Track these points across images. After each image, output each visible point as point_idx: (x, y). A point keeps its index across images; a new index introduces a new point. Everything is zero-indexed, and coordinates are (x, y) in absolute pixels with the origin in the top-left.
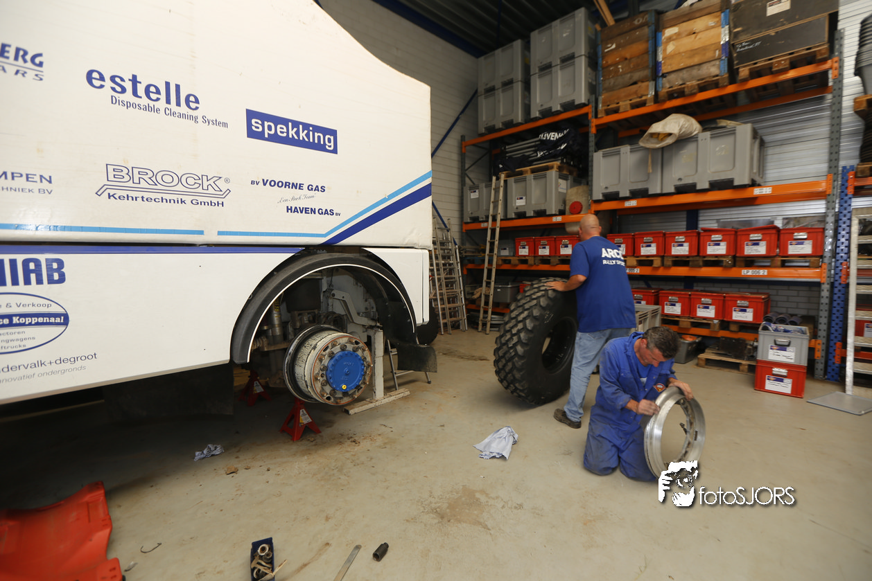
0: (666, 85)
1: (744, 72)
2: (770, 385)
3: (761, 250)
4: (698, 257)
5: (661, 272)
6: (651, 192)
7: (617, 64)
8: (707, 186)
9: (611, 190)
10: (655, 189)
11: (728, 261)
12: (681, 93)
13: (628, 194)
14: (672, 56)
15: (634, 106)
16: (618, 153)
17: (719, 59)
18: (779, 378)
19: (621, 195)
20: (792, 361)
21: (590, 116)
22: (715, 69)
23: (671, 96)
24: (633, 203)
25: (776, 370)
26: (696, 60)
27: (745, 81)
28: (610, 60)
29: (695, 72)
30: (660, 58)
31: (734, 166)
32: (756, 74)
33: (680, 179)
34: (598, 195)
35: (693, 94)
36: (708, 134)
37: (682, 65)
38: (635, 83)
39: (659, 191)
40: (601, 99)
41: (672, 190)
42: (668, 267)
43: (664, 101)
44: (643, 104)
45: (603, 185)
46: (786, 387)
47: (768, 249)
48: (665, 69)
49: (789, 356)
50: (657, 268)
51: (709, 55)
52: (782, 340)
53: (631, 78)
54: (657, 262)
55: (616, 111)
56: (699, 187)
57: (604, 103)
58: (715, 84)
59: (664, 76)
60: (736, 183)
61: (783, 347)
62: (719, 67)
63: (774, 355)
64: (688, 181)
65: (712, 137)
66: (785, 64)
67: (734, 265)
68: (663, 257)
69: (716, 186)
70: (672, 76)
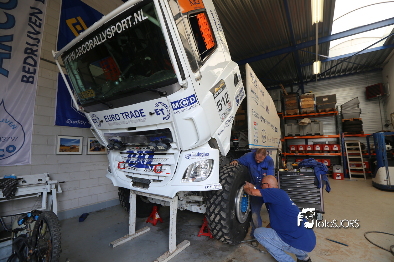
0: (302, 111)
1: (320, 111)
2: (337, 178)
3: (328, 149)
4: (313, 151)
5: (305, 154)
6: (301, 135)
7: (289, 104)
8: (314, 134)
9: (290, 134)
10: (302, 134)
11: (321, 151)
12: (306, 113)
13: (295, 135)
14: (303, 105)
15: (294, 114)
16: (291, 125)
17: (314, 107)
18: (338, 176)
19: (293, 135)
20: (340, 172)
21: (283, 115)
22: (313, 109)
23: (304, 113)
24: (296, 137)
25: (338, 174)
26: (309, 107)
27: (320, 113)
28: (287, 103)
29: (309, 109)
30: (301, 105)
31: (320, 130)
32: (322, 111)
33: (308, 133)
34: (286, 135)
35: (309, 114)
36: (313, 123)
37: (306, 107)
38: (294, 109)
39: (303, 135)
40: (285, 111)
41: (306, 135)
42: (307, 153)
43: (302, 114)
44: (297, 114)
45: (288, 133)
46: (340, 178)
47: (329, 149)
48: (302, 107)
49: (340, 171)
50: (304, 153)
51: (312, 106)
52: (338, 168)
53: (293, 108)
54: (304, 152)
55: (290, 115)
56: (312, 134)
57: (286, 112)
58: (313, 112)
59: (302, 109)
60: (321, 134)
61: (338, 169)
62: (314, 109)
63: (337, 171)
64: (310, 133)
65: (314, 124)
66: (328, 111)
67: (322, 153)
68: (305, 151)
69: (316, 134)
70: (303, 109)
